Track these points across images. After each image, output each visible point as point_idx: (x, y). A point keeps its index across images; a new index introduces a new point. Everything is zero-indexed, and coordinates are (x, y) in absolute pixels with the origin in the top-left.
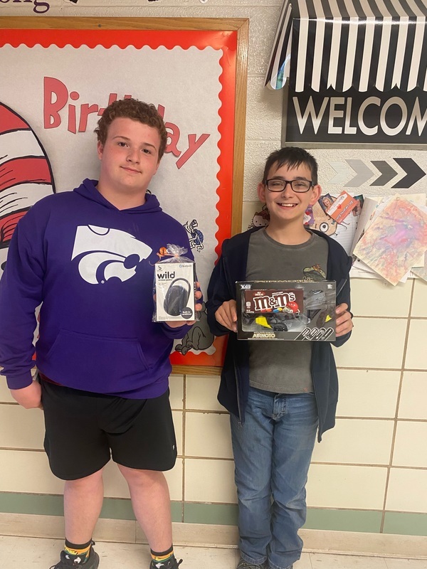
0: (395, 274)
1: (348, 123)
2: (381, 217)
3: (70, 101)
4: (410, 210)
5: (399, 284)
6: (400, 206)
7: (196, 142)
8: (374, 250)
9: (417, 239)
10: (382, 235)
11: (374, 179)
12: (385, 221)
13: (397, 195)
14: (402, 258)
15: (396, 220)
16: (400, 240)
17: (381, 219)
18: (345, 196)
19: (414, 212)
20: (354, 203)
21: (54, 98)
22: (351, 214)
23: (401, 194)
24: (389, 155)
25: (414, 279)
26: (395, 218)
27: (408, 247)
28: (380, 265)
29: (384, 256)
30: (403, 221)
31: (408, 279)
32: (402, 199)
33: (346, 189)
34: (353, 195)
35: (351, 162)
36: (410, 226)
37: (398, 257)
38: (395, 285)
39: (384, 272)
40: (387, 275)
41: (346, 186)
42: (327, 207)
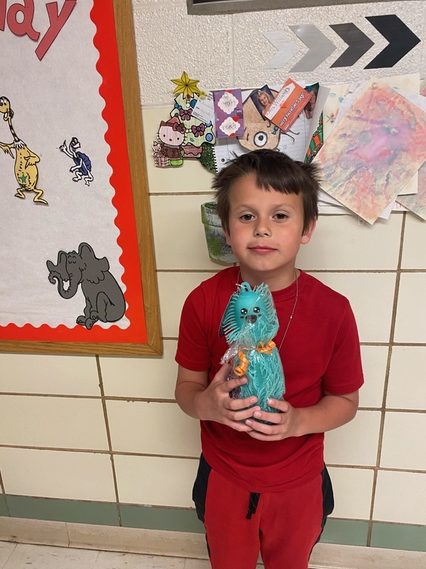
0: (371, 206)
2: (349, 117)
4: (393, 103)
5: (379, 220)
6: (379, 98)
7: (60, 15)
8: (339, 170)
9: (405, 151)
11: (336, 55)
12: (355, 124)
13: (374, 79)
14: (381, 181)
15: (372, 122)
16: (378, 153)
17: (349, 121)
18: (292, 87)
19: (400, 106)
20: (305, 98)
22: (303, 116)
23: (379, 77)
24: (359, 12)
25: (405, 213)
26: (371, 117)
27: (390, 162)
28: (348, 194)
29: (354, 178)
30: (382, 122)
31: (393, 212)
32: (380, 86)
33: (293, 76)
34: (303, 84)
35: (299, 30)
36: (393, 130)
37: (375, 180)
38: (371, 222)
39: (355, 203)
40: (359, 208)
41: (292, 71)
42: (264, 106)
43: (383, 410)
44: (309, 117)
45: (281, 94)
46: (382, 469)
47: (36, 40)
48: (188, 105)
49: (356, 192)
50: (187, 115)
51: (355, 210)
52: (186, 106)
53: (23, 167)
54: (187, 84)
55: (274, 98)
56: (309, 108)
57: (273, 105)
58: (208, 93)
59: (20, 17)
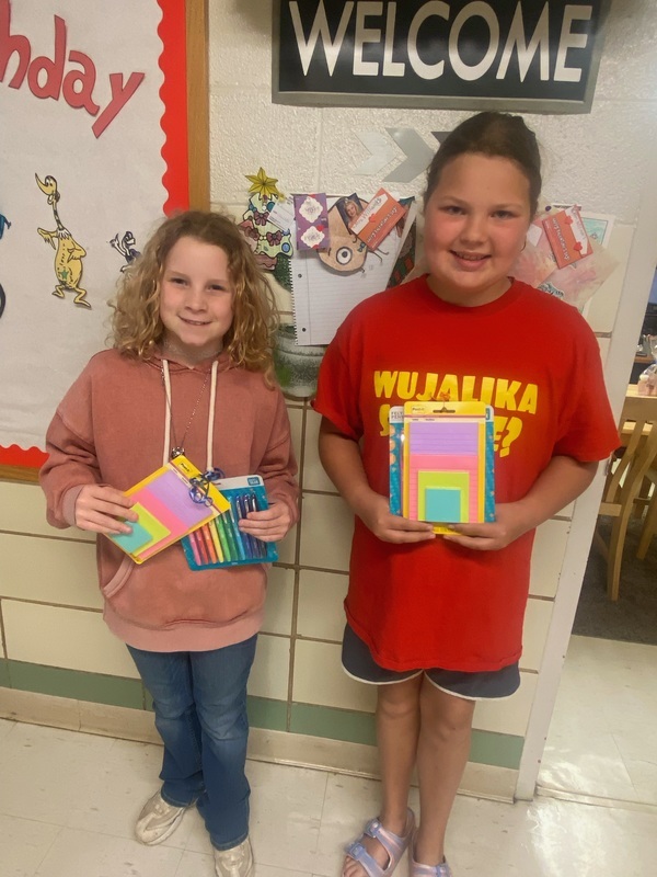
1: (388, 54)
7: (124, 88)
18: (384, 198)
20: (398, 212)
22: (394, 233)
33: (387, 186)
34: (397, 196)
35: (397, 134)
41: (387, 179)
42: (351, 218)
45: (371, 205)
47: (94, 115)
48: (265, 208)
50: (263, 218)
52: (262, 209)
53: (66, 260)
54: (264, 184)
55: (362, 209)
56: (401, 225)
57: (361, 218)
58: (288, 195)
59: (78, 86)
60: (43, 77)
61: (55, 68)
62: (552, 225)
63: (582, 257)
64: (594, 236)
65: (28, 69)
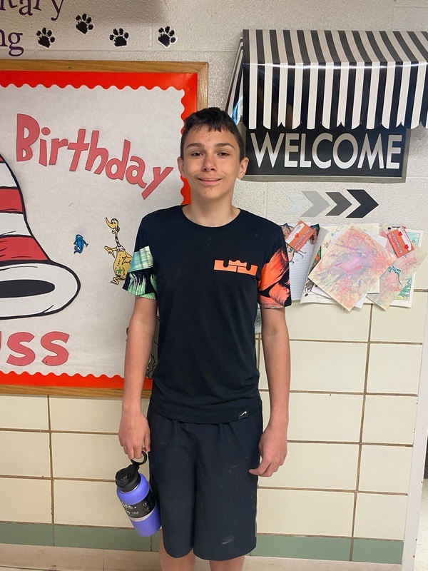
0: (349, 299)
1: (302, 157)
2: (337, 244)
3: (42, 136)
4: (363, 239)
5: (354, 308)
6: (354, 234)
7: (160, 175)
8: (329, 276)
9: (369, 267)
10: (337, 261)
11: (329, 209)
12: (340, 249)
13: (352, 224)
14: (355, 285)
15: (351, 248)
16: (354, 267)
17: (337, 247)
18: (302, 225)
19: (368, 241)
20: (311, 232)
21: (26, 133)
22: (308, 242)
23: (355, 223)
24: (343, 187)
25: (372, 304)
26: (350, 246)
27: (361, 273)
28: (335, 291)
29: (339, 281)
30: (357, 249)
31: (365, 304)
32: (356, 228)
33: (304, 219)
34: (309, 224)
35: (307, 194)
36: (363, 254)
37: (352, 284)
38: (349, 309)
39: (339, 297)
40: (341, 300)
41: (303, 216)
42: (285, 236)
43: (360, 443)
44: (312, 243)
45: (295, 229)
46: (361, 492)
47: (143, 187)
49: (340, 290)
51: (339, 301)
55: (291, 231)
56: (312, 238)
57: (290, 235)
59: (135, 173)
60: (114, 169)
61: (121, 164)
62: (392, 237)
63: (409, 252)
64: (414, 241)
65: (106, 165)
